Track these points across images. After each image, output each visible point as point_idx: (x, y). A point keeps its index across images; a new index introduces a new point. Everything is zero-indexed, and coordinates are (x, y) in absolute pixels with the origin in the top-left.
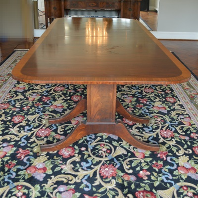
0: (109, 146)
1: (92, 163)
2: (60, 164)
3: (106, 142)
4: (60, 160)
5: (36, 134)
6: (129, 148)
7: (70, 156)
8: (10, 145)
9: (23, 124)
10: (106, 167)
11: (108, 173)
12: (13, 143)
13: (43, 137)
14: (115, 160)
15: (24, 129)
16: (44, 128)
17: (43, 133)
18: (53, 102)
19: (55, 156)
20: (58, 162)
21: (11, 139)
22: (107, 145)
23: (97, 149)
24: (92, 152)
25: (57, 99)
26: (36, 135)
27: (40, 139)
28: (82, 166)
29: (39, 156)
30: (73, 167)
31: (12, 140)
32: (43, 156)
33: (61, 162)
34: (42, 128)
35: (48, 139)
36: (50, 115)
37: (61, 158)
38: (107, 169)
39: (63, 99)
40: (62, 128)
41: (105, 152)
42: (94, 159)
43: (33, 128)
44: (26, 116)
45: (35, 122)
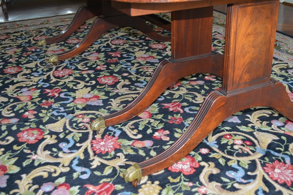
0: (239, 135)
1: (243, 168)
2: (192, 187)
3: (227, 130)
4: (185, 181)
5: (94, 152)
6: (272, 129)
7: (195, 168)
8: (61, 185)
9: (50, 140)
10: (273, 168)
11: (288, 176)
12: (62, 180)
13: (113, 153)
14: (272, 152)
15: (60, 149)
16: (98, 137)
17: (104, 146)
18: (73, 94)
19: (170, 178)
20: (185, 186)
21: (50, 173)
22: (235, 135)
23: (227, 144)
24: (223, 152)
25: (74, 88)
26: (95, 154)
27: (109, 157)
28: (234, 180)
29: (139, 187)
30: (220, 185)
31: (54, 175)
32: (145, 183)
33: (191, 184)
34: (94, 138)
35: (125, 153)
36: (88, 114)
37: (183, 178)
38: (277, 170)
39: (86, 86)
40: (133, 129)
41: (242, 145)
42: (239, 162)
43: (76, 142)
44: (41, 127)
45: (70, 132)
